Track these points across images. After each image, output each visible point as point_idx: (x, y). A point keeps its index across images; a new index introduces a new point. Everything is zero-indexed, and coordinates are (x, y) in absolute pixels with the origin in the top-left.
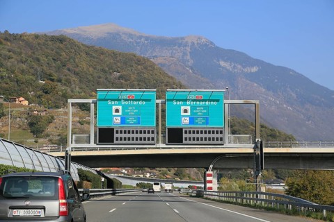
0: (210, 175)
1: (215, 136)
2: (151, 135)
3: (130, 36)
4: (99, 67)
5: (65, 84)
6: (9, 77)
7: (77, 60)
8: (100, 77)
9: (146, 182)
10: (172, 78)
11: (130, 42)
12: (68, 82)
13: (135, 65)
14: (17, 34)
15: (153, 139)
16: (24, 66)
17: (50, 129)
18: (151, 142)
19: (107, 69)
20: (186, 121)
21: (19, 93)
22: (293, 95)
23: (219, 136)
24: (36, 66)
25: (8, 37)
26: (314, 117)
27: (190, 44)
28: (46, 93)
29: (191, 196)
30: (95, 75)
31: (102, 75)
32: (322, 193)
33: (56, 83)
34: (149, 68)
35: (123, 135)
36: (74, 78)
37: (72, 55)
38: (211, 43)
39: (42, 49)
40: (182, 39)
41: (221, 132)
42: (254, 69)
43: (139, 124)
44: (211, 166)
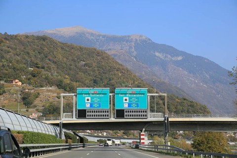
0: (143, 135)
1: (142, 114)
2: (107, 114)
3: (92, 34)
4: (70, 58)
5: (47, 70)
6: (8, 66)
7: (55, 53)
8: (71, 65)
9: (104, 139)
10: (121, 65)
11: (92, 39)
12: (49, 69)
13: (95, 56)
14: (13, 35)
15: (108, 116)
16: (19, 58)
17: (37, 102)
18: (107, 117)
19: (76, 59)
20: (126, 106)
21: (15, 76)
22: (208, 76)
23: (145, 114)
24: (27, 58)
25: (7, 37)
26: (222, 92)
27: (134, 40)
28: (34, 76)
29: (132, 148)
30: (68, 63)
31: (72, 63)
32: (213, 146)
33: (41, 70)
34: (105, 58)
35: (91, 114)
36: (53, 66)
37: (52, 49)
38: (149, 39)
39: (30, 45)
40: (129, 36)
41: (146, 112)
42: (180, 58)
43: (100, 107)
44: (144, 129)
